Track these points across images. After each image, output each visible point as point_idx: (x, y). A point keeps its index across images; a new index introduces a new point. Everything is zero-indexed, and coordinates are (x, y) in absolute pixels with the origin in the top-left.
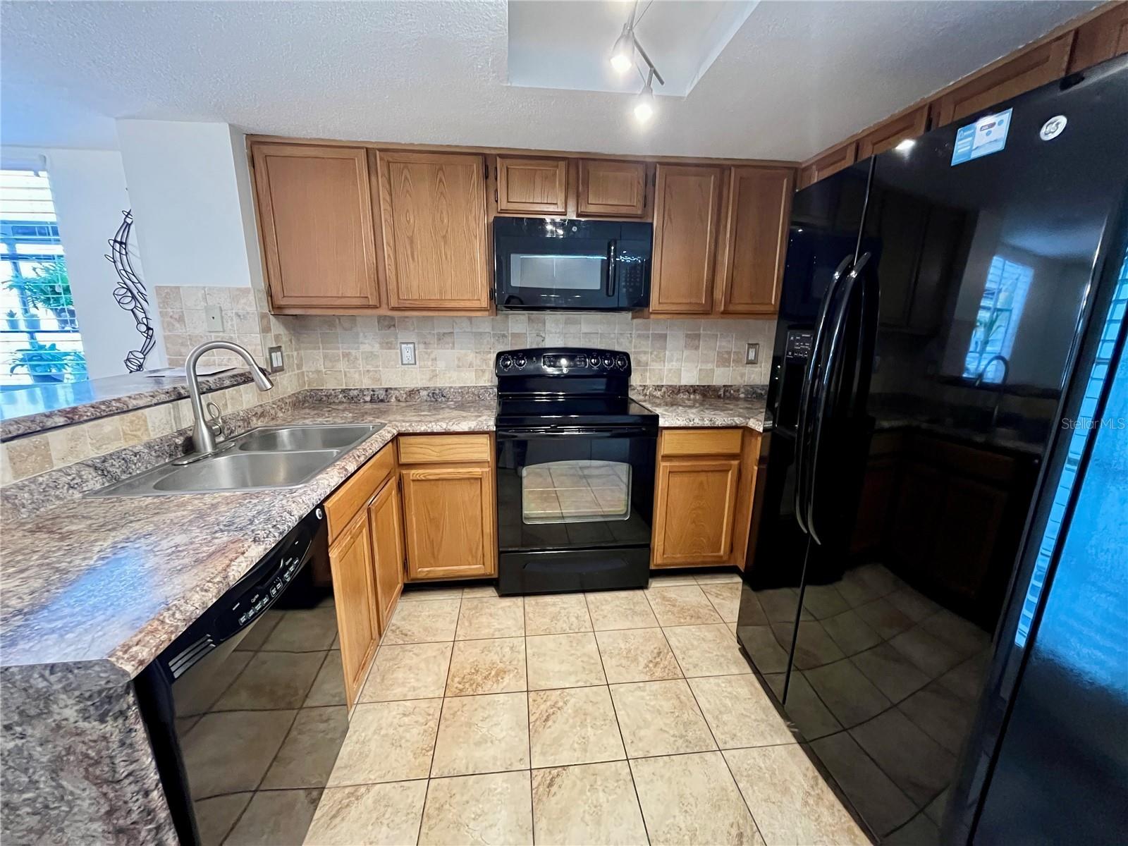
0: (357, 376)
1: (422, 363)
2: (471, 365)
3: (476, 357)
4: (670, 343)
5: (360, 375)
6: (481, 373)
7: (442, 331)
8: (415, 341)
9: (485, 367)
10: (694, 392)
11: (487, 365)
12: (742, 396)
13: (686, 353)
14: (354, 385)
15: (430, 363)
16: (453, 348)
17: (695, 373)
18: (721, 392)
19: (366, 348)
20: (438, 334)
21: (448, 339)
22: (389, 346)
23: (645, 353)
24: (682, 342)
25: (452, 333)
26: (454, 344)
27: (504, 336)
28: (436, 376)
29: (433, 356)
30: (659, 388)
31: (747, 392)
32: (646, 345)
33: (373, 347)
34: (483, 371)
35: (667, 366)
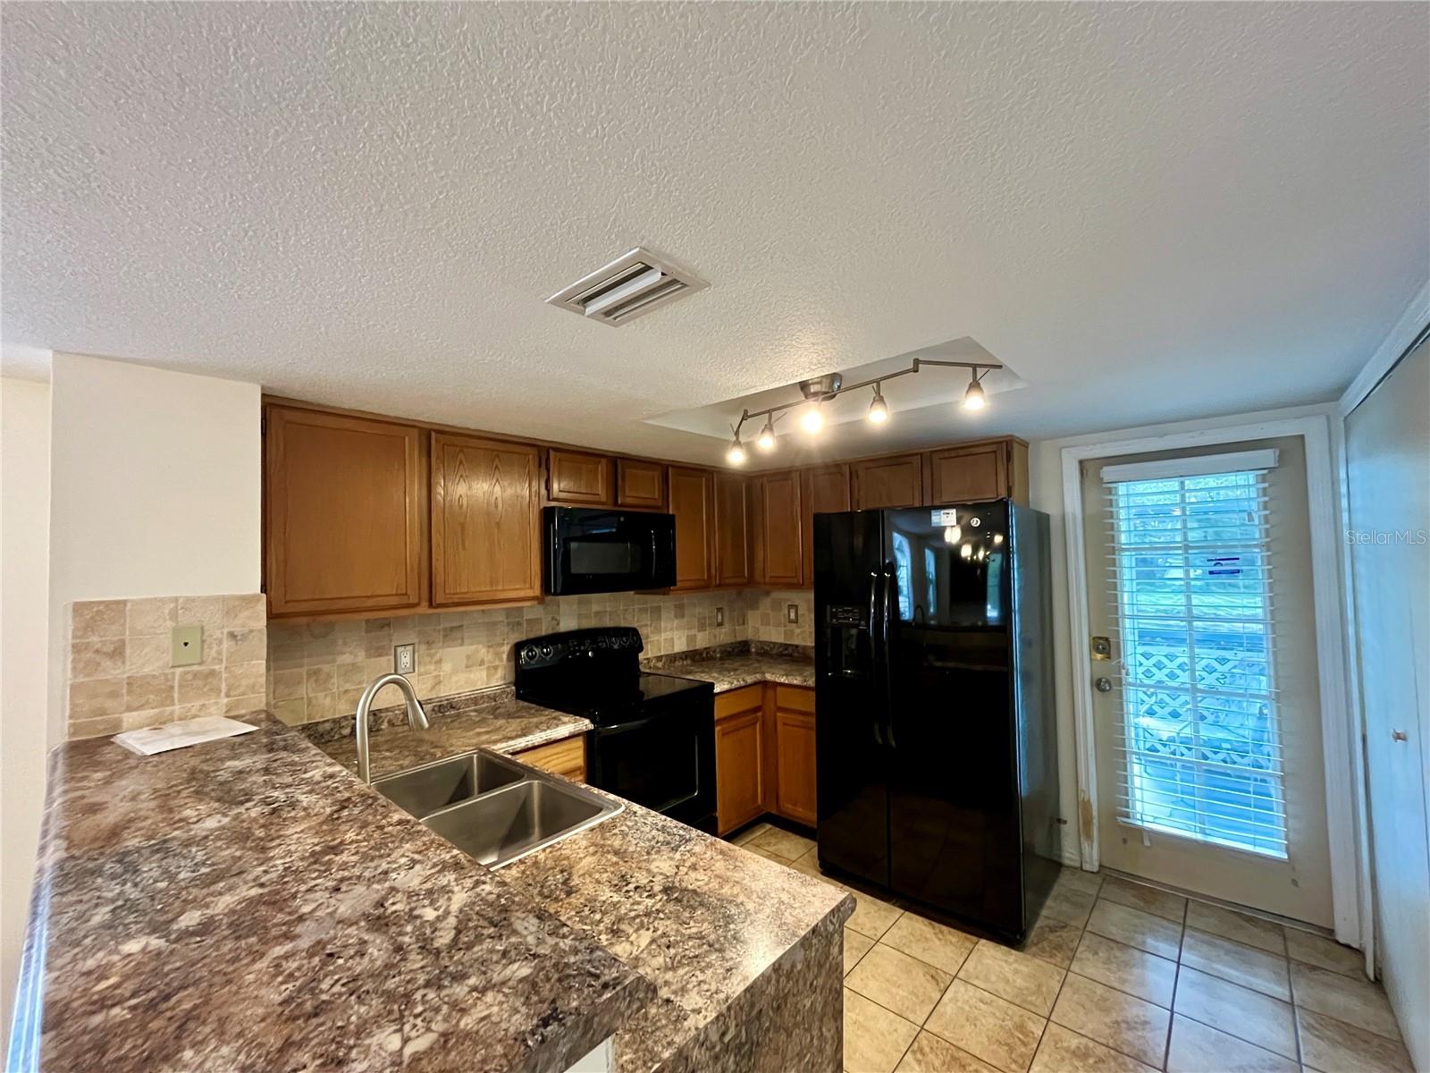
0: (328, 701)
1: (422, 670)
2: (482, 663)
3: (488, 652)
4: (664, 615)
5: (333, 698)
6: (493, 671)
7: (449, 625)
8: (416, 641)
9: (497, 663)
10: (686, 658)
11: (501, 659)
12: (718, 655)
13: (676, 623)
14: (322, 717)
15: (432, 667)
16: (462, 645)
17: (684, 640)
18: (704, 655)
19: (346, 658)
20: (445, 629)
21: (457, 634)
22: (379, 652)
23: (646, 625)
24: (673, 613)
25: (462, 626)
26: (463, 639)
27: (519, 624)
28: (440, 682)
29: (437, 657)
30: (659, 658)
31: (721, 652)
32: (646, 618)
33: (356, 656)
34: (496, 668)
35: (664, 636)
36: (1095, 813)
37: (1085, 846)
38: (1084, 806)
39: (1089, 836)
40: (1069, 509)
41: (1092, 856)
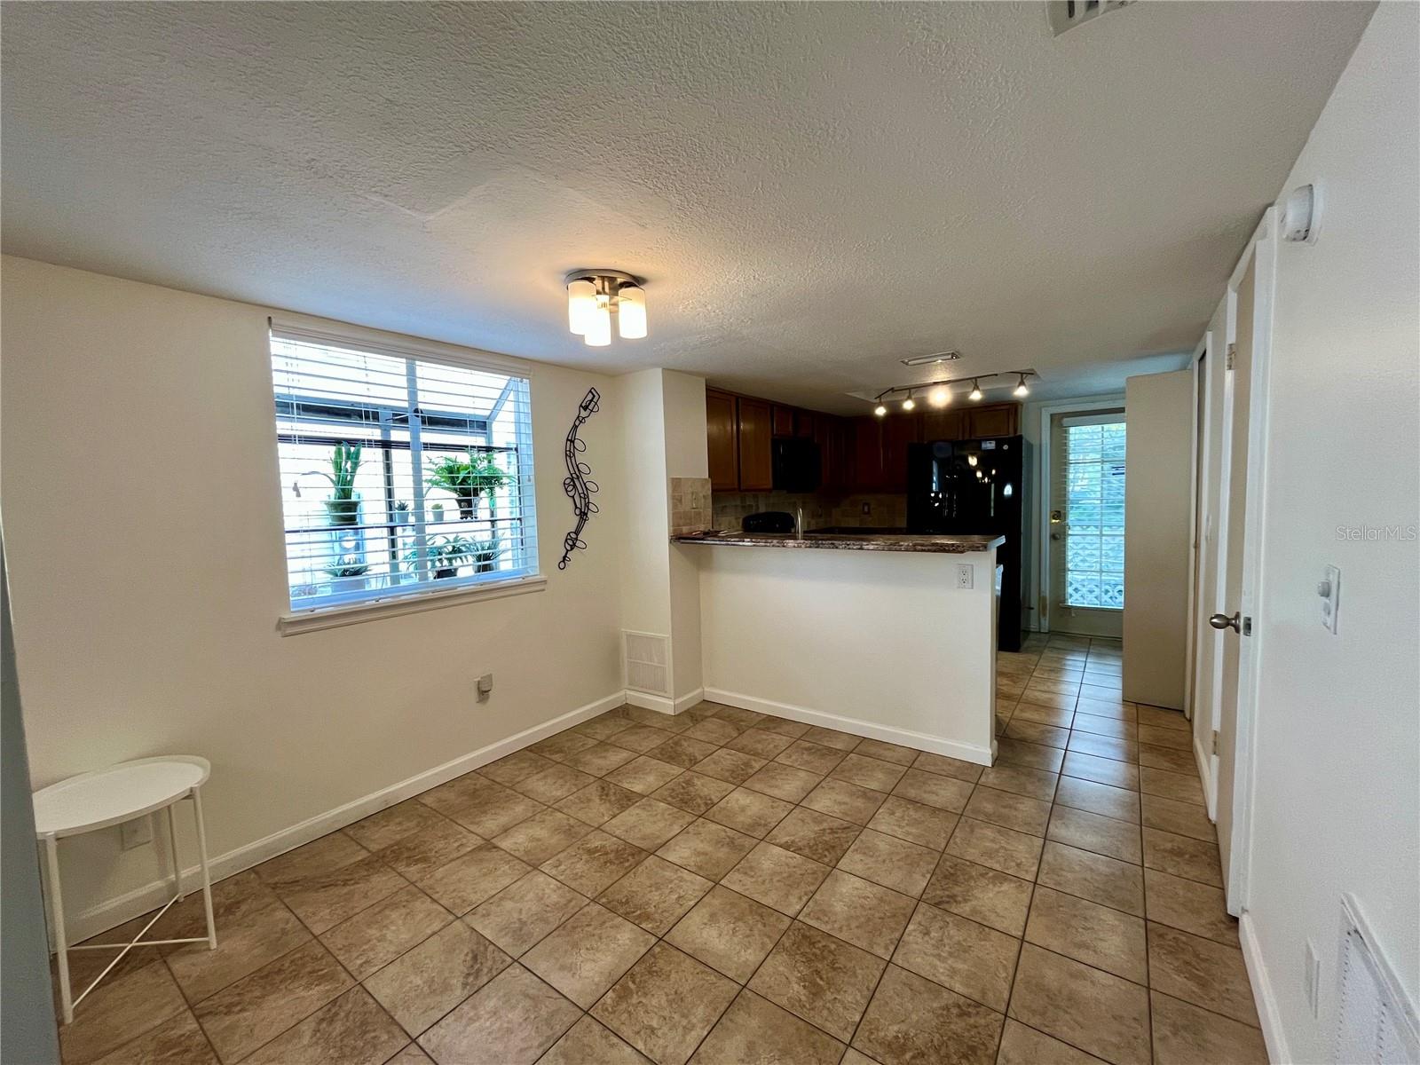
36: (1048, 602)
37: (1042, 621)
38: (1042, 599)
39: (1045, 615)
40: (1044, 442)
41: (1046, 624)
